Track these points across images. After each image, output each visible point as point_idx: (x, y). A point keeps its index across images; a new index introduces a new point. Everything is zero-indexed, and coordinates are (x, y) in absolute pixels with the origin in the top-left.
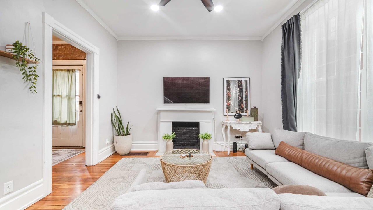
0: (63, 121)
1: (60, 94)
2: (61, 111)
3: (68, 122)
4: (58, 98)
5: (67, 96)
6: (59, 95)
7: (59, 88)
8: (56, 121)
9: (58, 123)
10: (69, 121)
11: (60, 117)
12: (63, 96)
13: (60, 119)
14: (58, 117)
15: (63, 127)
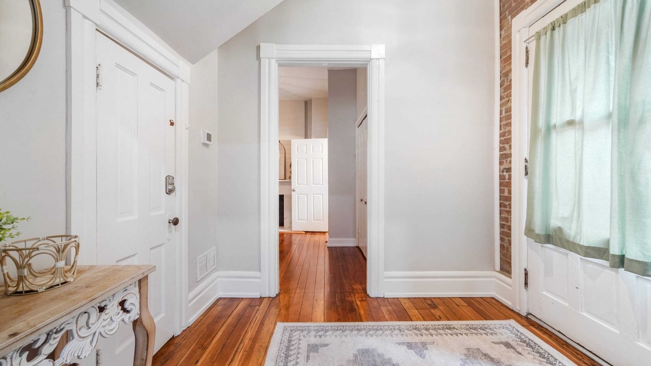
0: (590, 236)
1: (578, 116)
2: (579, 192)
3: (615, 250)
4: (570, 135)
5: (610, 116)
6: (571, 123)
7: (573, 92)
8: (560, 228)
9: (568, 241)
10: (623, 245)
11: (575, 214)
12: (587, 122)
13: (574, 226)
14: (567, 215)
15: (590, 265)
